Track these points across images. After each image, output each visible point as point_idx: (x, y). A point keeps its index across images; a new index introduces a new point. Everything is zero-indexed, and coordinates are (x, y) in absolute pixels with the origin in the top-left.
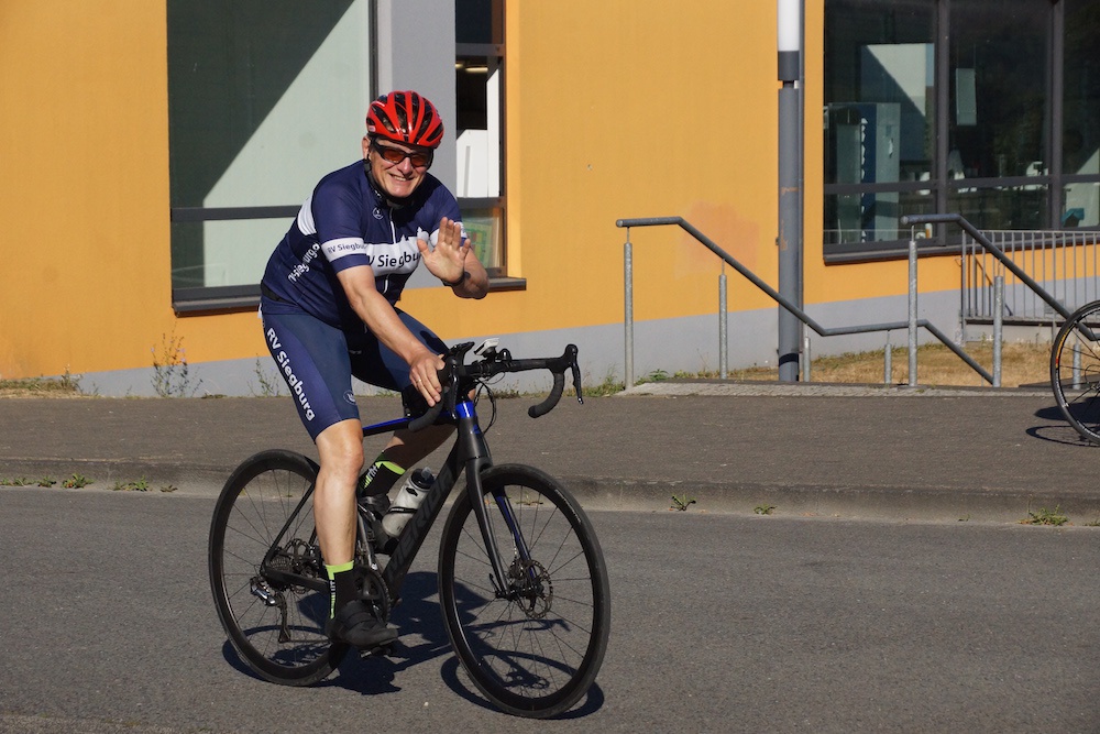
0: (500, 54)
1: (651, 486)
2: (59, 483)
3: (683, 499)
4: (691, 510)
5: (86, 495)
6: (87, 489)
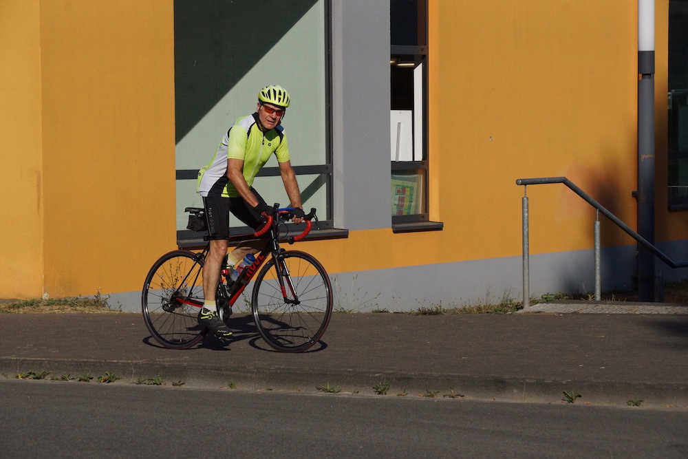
0: (423, 53)
1: (547, 384)
2: (96, 379)
3: (572, 394)
4: (578, 402)
5: (116, 388)
6: (117, 383)
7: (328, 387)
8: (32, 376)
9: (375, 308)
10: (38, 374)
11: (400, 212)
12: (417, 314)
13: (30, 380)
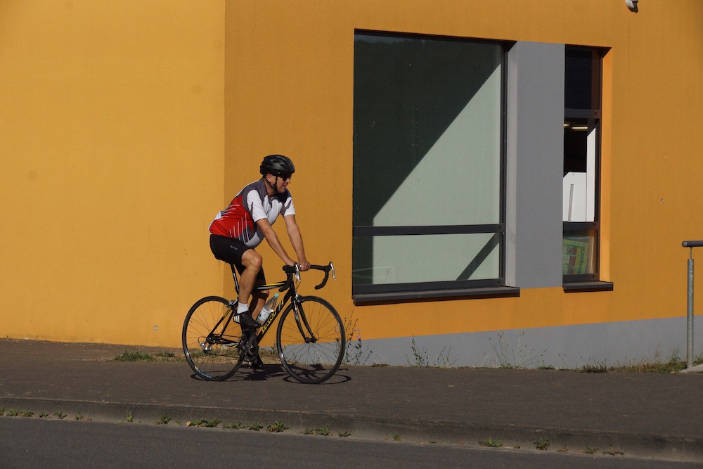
0: (596, 117)
2: (265, 428)
5: (284, 437)
6: (285, 433)
7: (490, 442)
8: (203, 424)
9: (541, 365)
10: (211, 421)
11: (571, 271)
12: (582, 372)
13: (203, 428)
